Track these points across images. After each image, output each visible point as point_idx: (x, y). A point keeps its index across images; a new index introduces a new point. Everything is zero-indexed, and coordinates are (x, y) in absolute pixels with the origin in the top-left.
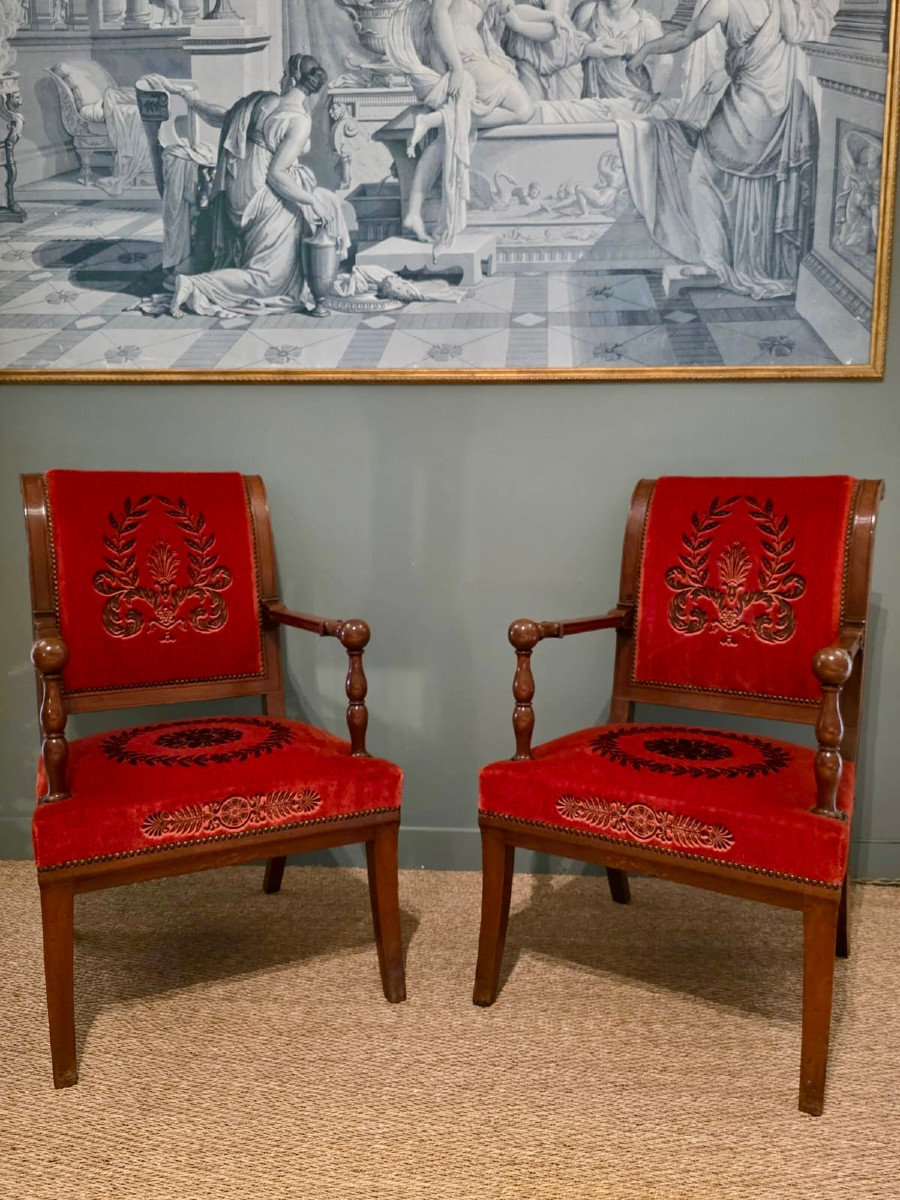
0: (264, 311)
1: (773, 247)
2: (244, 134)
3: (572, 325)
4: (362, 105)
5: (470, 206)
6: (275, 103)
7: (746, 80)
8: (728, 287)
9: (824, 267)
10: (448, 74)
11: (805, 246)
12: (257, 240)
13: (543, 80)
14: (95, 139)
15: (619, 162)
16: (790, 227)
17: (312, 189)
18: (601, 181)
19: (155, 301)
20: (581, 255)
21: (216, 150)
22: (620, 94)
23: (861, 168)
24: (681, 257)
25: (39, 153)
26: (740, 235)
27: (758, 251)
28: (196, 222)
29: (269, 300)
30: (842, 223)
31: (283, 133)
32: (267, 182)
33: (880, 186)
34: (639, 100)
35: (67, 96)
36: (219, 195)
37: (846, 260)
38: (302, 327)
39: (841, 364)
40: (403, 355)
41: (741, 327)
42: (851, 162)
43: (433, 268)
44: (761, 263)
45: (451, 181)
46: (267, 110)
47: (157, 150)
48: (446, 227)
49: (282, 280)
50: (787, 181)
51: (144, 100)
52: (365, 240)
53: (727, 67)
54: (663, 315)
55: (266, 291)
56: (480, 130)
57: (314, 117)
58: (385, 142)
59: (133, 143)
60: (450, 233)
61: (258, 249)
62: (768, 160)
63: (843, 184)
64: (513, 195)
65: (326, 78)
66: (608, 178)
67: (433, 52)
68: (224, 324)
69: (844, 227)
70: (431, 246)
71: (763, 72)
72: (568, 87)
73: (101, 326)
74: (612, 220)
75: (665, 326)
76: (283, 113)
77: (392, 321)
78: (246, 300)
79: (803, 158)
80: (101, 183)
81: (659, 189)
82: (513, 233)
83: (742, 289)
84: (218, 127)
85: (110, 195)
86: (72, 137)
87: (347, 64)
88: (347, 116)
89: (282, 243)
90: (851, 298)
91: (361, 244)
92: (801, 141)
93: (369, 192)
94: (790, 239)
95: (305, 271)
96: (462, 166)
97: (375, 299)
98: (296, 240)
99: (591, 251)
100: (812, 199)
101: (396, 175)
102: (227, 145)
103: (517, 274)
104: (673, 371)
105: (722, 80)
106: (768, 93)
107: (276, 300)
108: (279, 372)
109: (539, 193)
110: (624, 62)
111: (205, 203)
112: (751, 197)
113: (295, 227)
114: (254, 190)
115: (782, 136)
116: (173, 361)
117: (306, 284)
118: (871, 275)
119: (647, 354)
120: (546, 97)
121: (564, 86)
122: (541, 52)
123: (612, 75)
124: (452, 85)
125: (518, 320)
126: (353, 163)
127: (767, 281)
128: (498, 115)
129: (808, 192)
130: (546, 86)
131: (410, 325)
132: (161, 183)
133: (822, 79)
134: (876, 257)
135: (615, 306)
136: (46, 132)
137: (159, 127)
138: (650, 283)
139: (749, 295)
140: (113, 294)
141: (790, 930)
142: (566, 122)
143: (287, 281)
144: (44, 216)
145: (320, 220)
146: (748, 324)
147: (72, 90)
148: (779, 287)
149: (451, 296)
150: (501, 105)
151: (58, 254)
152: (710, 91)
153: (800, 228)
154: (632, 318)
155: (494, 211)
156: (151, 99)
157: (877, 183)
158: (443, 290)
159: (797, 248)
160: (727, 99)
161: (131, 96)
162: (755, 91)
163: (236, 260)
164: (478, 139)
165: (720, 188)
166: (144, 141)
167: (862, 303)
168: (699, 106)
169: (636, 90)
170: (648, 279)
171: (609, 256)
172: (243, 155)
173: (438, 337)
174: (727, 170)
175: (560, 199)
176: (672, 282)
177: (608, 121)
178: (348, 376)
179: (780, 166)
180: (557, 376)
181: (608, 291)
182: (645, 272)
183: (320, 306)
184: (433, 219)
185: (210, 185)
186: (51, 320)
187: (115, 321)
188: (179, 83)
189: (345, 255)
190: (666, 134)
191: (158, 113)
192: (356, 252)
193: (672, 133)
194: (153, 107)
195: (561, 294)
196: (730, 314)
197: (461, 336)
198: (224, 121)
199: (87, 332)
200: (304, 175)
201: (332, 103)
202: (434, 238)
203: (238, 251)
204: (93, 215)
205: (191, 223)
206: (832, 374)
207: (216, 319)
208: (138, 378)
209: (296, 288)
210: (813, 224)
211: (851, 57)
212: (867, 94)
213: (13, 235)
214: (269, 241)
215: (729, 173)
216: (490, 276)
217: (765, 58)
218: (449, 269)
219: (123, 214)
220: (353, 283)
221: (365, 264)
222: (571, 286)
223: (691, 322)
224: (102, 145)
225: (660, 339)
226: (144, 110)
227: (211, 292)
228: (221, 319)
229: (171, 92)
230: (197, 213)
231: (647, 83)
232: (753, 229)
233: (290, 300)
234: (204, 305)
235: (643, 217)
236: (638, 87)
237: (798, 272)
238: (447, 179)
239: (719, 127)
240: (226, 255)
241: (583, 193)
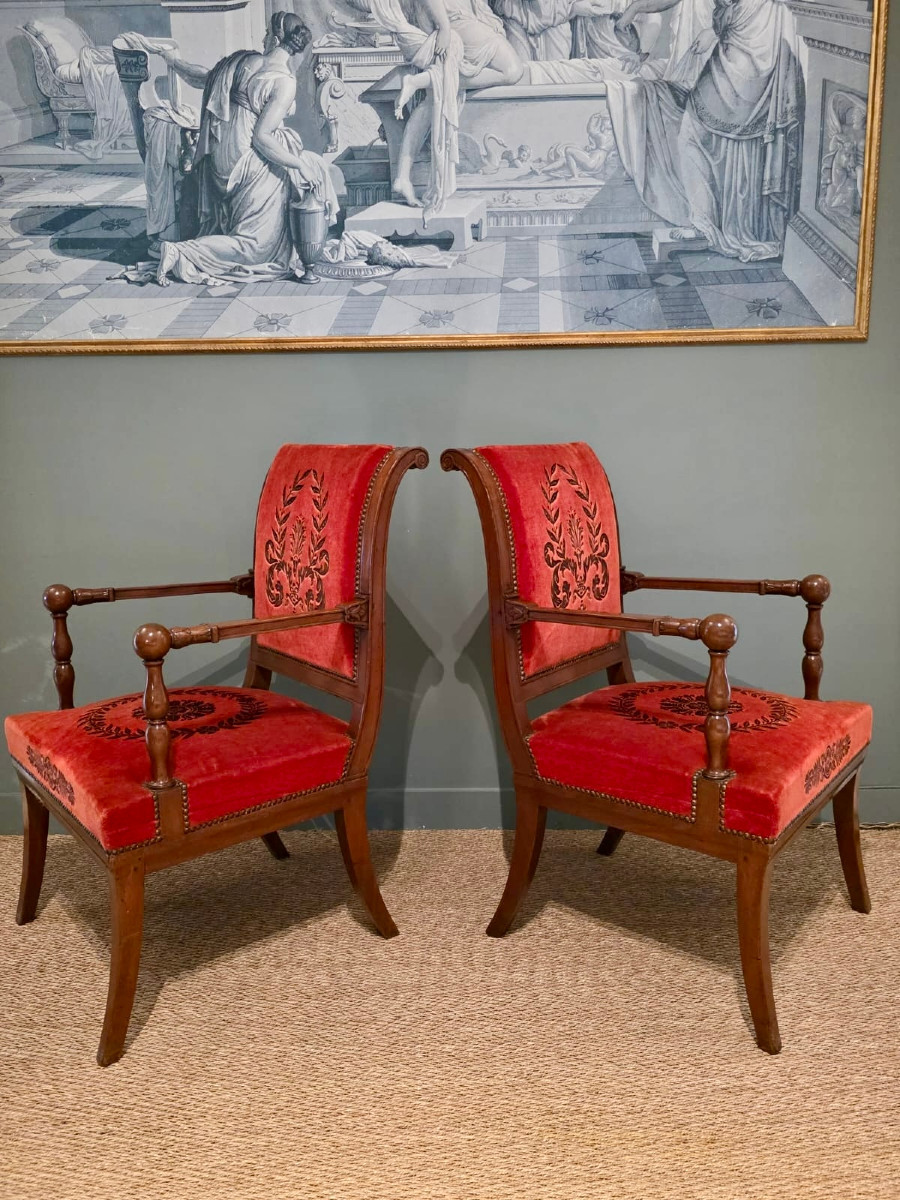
0: (252, 279)
1: (761, 209)
2: (228, 96)
3: (563, 290)
4: (348, 66)
5: (460, 170)
6: (258, 63)
7: (733, 40)
8: (717, 250)
9: (810, 228)
10: (435, 32)
11: (792, 208)
12: (243, 206)
13: (531, 39)
14: (73, 101)
15: (609, 123)
16: (777, 189)
17: (299, 152)
18: (591, 143)
20: (571, 219)
21: (198, 113)
22: (608, 54)
23: (846, 129)
24: (671, 220)
25: (14, 115)
26: (728, 197)
27: (746, 214)
28: (179, 187)
29: (258, 268)
30: (827, 185)
31: (267, 95)
32: (252, 146)
33: (864, 147)
34: (627, 61)
35: (41, 55)
36: (203, 159)
37: (831, 221)
38: (291, 295)
39: (827, 326)
40: (395, 321)
41: (728, 289)
42: (837, 123)
43: (423, 233)
44: (749, 225)
45: (440, 143)
46: (250, 70)
47: (138, 113)
48: (435, 191)
49: (270, 246)
50: (774, 142)
51: (122, 59)
52: (354, 205)
53: (715, 27)
54: (653, 280)
55: (254, 258)
56: (468, 91)
57: (298, 78)
58: (372, 104)
60: (441, 197)
61: (244, 216)
62: (755, 121)
63: (829, 144)
64: (502, 158)
65: (311, 37)
66: (597, 141)
67: (419, 9)
68: (211, 292)
69: (829, 189)
71: (752, 30)
72: (557, 48)
73: (85, 295)
74: (603, 183)
75: (655, 289)
76: (267, 74)
77: (382, 287)
79: (790, 119)
80: (80, 147)
81: (648, 151)
82: (504, 195)
83: (731, 251)
84: (201, 88)
86: (49, 98)
87: (331, 22)
88: (333, 76)
89: (270, 207)
90: (836, 259)
91: (350, 209)
92: (788, 102)
93: (356, 153)
94: (777, 201)
95: (294, 238)
96: (451, 128)
97: (365, 265)
98: (283, 205)
99: (581, 215)
100: (798, 160)
101: (384, 139)
102: (211, 107)
103: (507, 238)
104: (664, 334)
105: (710, 39)
106: (755, 53)
107: (264, 267)
108: (269, 341)
109: (529, 155)
110: (612, 21)
111: (188, 168)
112: (739, 158)
113: (282, 191)
114: (239, 155)
115: (770, 96)
116: (160, 331)
117: (294, 250)
118: (855, 237)
119: (638, 315)
120: (535, 58)
121: (553, 47)
122: (529, 11)
123: (600, 34)
124: (439, 44)
125: (510, 285)
126: (339, 124)
127: (754, 243)
128: (488, 76)
129: (794, 154)
130: (535, 45)
131: (400, 292)
132: (143, 146)
133: (808, 39)
134: (860, 219)
135: (605, 270)
136: (21, 94)
137: (139, 88)
138: (639, 246)
139: (737, 258)
140: (97, 262)
142: (555, 83)
143: (276, 247)
144: (21, 182)
145: (308, 184)
146: (736, 286)
147: (46, 49)
148: (766, 249)
149: (441, 261)
150: (489, 66)
151: (38, 221)
152: (698, 51)
153: (787, 189)
154: (622, 282)
155: (484, 174)
157: (861, 144)
158: (434, 255)
159: (784, 210)
160: (715, 60)
161: (108, 54)
162: (743, 51)
163: (223, 226)
165: (708, 150)
166: (124, 103)
167: (847, 264)
168: (687, 67)
169: (625, 50)
170: (638, 242)
171: (599, 220)
172: (227, 118)
173: (430, 303)
174: (714, 131)
175: (550, 162)
176: (662, 245)
177: (597, 82)
178: (340, 344)
179: (768, 128)
180: (550, 341)
181: (600, 256)
182: (635, 235)
183: (310, 272)
184: (422, 183)
185: (194, 149)
186: (34, 290)
187: (98, 291)
188: (157, 42)
189: (334, 220)
190: (655, 95)
191: (136, 74)
192: (345, 217)
193: (660, 94)
194: (132, 67)
195: (551, 259)
196: (718, 278)
197: (451, 302)
198: (207, 83)
199: (71, 302)
200: (291, 139)
201: (317, 63)
202: (423, 203)
203: (224, 217)
204: (74, 180)
205: (175, 188)
206: (818, 335)
207: (204, 286)
208: (126, 348)
209: (285, 255)
210: (799, 186)
211: (837, 16)
212: (852, 54)
214: (255, 207)
215: (717, 135)
216: (481, 240)
217: (752, 18)
218: (440, 234)
219: (104, 179)
220: (342, 250)
221: (355, 229)
222: (562, 252)
223: (681, 285)
224: (80, 107)
225: (650, 302)
226: (123, 70)
227: (198, 260)
228: (210, 287)
229: (150, 52)
230: (181, 178)
231: (635, 43)
232: (741, 192)
233: (279, 267)
234: (191, 273)
235: (632, 180)
236: (626, 47)
237: (785, 233)
238: (436, 142)
239: (708, 88)
240: (212, 222)
241: (573, 156)
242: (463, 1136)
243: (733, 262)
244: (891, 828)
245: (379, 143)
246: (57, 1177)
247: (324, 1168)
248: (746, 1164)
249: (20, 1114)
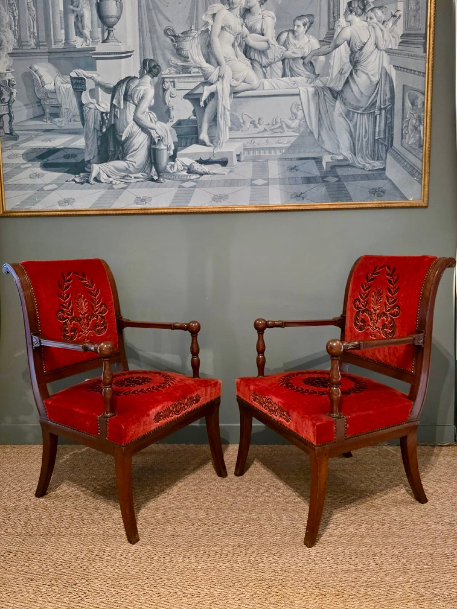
0: (133, 181)
1: (374, 146)
2: (122, 97)
3: (280, 184)
4: (178, 82)
5: (231, 129)
6: (137, 82)
7: (359, 67)
8: (353, 165)
9: (399, 154)
10: (219, 67)
11: (390, 145)
12: (129, 147)
13: (264, 69)
14: (51, 101)
15: (300, 107)
16: (382, 136)
17: (155, 122)
18: (292, 116)
19: (81, 177)
20: (283, 151)
21: (109, 105)
22: (300, 75)
23: (415, 108)
24: (331, 151)
25: (24, 108)
26: (359, 140)
27: (367, 147)
28: (100, 139)
29: (136, 175)
30: (406, 134)
31: (141, 96)
32: (134, 120)
33: (424, 116)
34: (309, 78)
35: (37, 80)
36: (111, 126)
37: (409, 151)
38: (152, 187)
39: (408, 200)
40: (201, 200)
41: (360, 183)
42: (410, 105)
43: (214, 159)
44: (369, 153)
45: (221, 117)
46: (133, 85)
47: (81, 105)
48: (219, 139)
49: (142, 166)
50: (380, 114)
51: (74, 81)
52: (181, 146)
53: (351, 62)
54: (323, 179)
55: (134, 171)
56: (234, 93)
57: (155, 89)
58: (189, 99)
59: (69, 102)
60: (222, 142)
61: (130, 152)
62: (371, 105)
63: (406, 115)
64: (251, 123)
65: (161, 70)
66: (295, 115)
67: (211, 56)
68: (115, 187)
69: (407, 136)
70: (212, 148)
71: (368, 63)
72: (276, 73)
73: (56, 189)
74: (298, 135)
75: (324, 184)
76: (141, 87)
77: (194, 184)
78: (126, 175)
79: (387, 103)
80: (54, 121)
81: (320, 120)
82: (251, 141)
83: (359, 165)
84: (110, 94)
85: (58, 126)
86: (40, 99)
87: (170, 63)
88: (171, 87)
89: (141, 148)
90: (412, 169)
91: (179, 148)
92: (386, 96)
93: (182, 123)
94: (382, 142)
95: (153, 161)
96: (226, 110)
97: (186, 173)
98: (148, 146)
99: (288, 149)
100: (392, 122)
101: (195, 115)
102: (115, 102)
103: (254, 161)
104: (329, 205)
105: (348, 67)
106: (370, 74)
107: (139, 175)
108: (141, 209)
109: (263, 122)
110: (302, 60)
111: (104, 130)
112: (363, 122)
113: (148, 140)
114: (128, 124)
115: (377, 93)
116: (90, 205)
117: (153, 167)
118: (421, 158)
119: (317, 196)
120: (265, 77)
121: (274, 73)
122: (262, 56)
123: (296, 66)
124: (221, 72)
125: (254, 182)
126: (174, 110)
127: (372, 162)
128: (244, 86)
129: (390, 120)
130: (265, 72)
131: (203, 186)
132: (83, 120)
134: (423, 149)
135: (300, 175)
136: (28, 98)
137: (81, 94)
138: (316, 163)
139: (363, 169)
140: (61, 174)
141: (390, 469)
142: (275, 89)
143: (144, 166)
144: (27, 137)
145: (160, 137)
146: (363, 182)
147: (40, 77)
148: (378, 164)
149: (222, 171)
150: (244, 82)
151: (35, 155)
152: (343, 73)
153: (387, 136)
154: (308, 180)
155: (242, 131)
156: (78, 81)
157: (422, 114)
158: (219, 169)
159: (385, 146)
160: (351, 77)
161: (68, 79)
162: (364, 72)
163: (120, 156)
164: (234, 97)
165: (348, 118)
166: (75, 101)
167: (417, 171)
168: (338, 80)
169: (308, 73)
170: (316, 162)
171: (297, 151)
172: (122, 107)
173: (217, 191)
174: (351, 110)
175: (273, 125)
176: (327, 163)
177: (295, 88)
178: (175, 210)
179: (377, 108)
180: (274, 208)
181: (297, 168)
182: (314, 158)
183: (160, 178)
184: (213, 136)
185: (107, 121)
186: (32, 187)
187: (62, 186)
188: (91, 73)
189: (172, 153)
190: (322, 93)
191: (80, 88)
192: (177, 152)
193: (325, 93)
194: (78, 85)
195: (275, 170)
196: (355, 178)
197: (227, 190)
198: (113, 91)
199: (49, 192)
200: (152, 116)
201: (164, 82)
202: (214, 145)
203: (121, 152)
204: (51, 136)
205: (98, 139)
206: (404, 205)
208: (74, 213)
209: (149, 169)
210: (393, 134)
211: (409, 55)
212: (417, 73)
213: (13, 147)
214: (135, 147)
215: (353, 111)
216: (241, 162)
217: (368, 57)
218: (221, 159)
219: (66, 136)
220: (176, 167)
221: (181, 157)
222: (279, 166)
223: (336, 181)
224: (55, 103)
225: (322, 190)
226: (74, 86)
227: (108, 172)
228: (113, 184)
229: (87, 78)
230: (101, 135)
231: (313, 70)
232: (365, 137)
233: (146, 175)
234: (105, 178)
235: (312, 133)
236: (309, 72)
237: (386, 157)
238: (219, 117)
239: (348, 90)
240: (115, 154)
241: (284, 122)
242: (219, 590)
243: (362, 170)
244: (447, 446)
245: (193, 117)
246: (26, 605)
247: (151, 603)
248: (353, 606)
249: (12, 576)
